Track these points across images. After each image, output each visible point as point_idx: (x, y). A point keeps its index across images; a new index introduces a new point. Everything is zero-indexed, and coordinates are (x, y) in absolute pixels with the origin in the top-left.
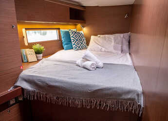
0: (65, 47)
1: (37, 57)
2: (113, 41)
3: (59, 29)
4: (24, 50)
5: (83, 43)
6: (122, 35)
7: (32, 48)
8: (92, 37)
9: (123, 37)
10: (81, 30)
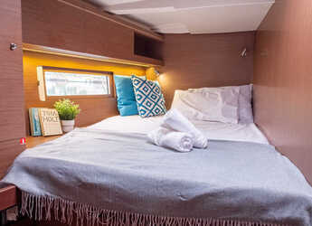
0: (122, 109)
1: (62, 126)
2: (220, 99)
3: (112, 73)
4: (36, 109)
5: (159, 103)
6: (237, 89)
7: (53, 107)
8: (177, 93)
9: (240, 92)
10: (155, 78)
